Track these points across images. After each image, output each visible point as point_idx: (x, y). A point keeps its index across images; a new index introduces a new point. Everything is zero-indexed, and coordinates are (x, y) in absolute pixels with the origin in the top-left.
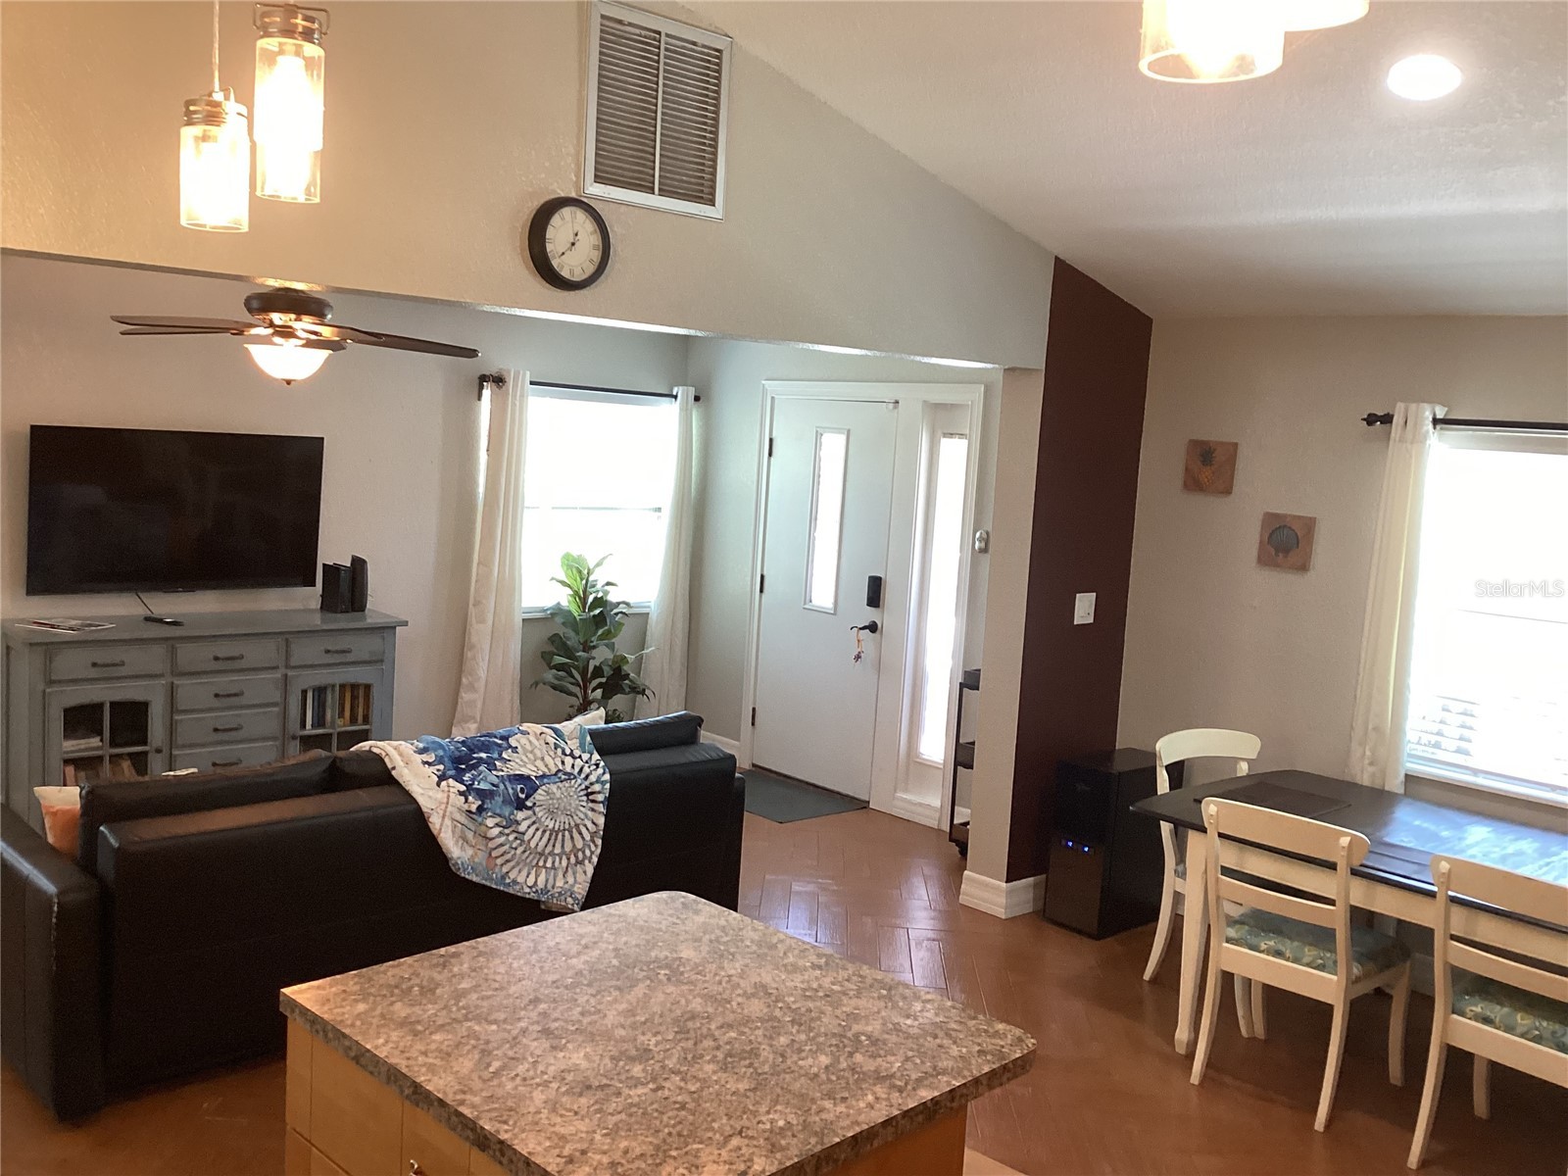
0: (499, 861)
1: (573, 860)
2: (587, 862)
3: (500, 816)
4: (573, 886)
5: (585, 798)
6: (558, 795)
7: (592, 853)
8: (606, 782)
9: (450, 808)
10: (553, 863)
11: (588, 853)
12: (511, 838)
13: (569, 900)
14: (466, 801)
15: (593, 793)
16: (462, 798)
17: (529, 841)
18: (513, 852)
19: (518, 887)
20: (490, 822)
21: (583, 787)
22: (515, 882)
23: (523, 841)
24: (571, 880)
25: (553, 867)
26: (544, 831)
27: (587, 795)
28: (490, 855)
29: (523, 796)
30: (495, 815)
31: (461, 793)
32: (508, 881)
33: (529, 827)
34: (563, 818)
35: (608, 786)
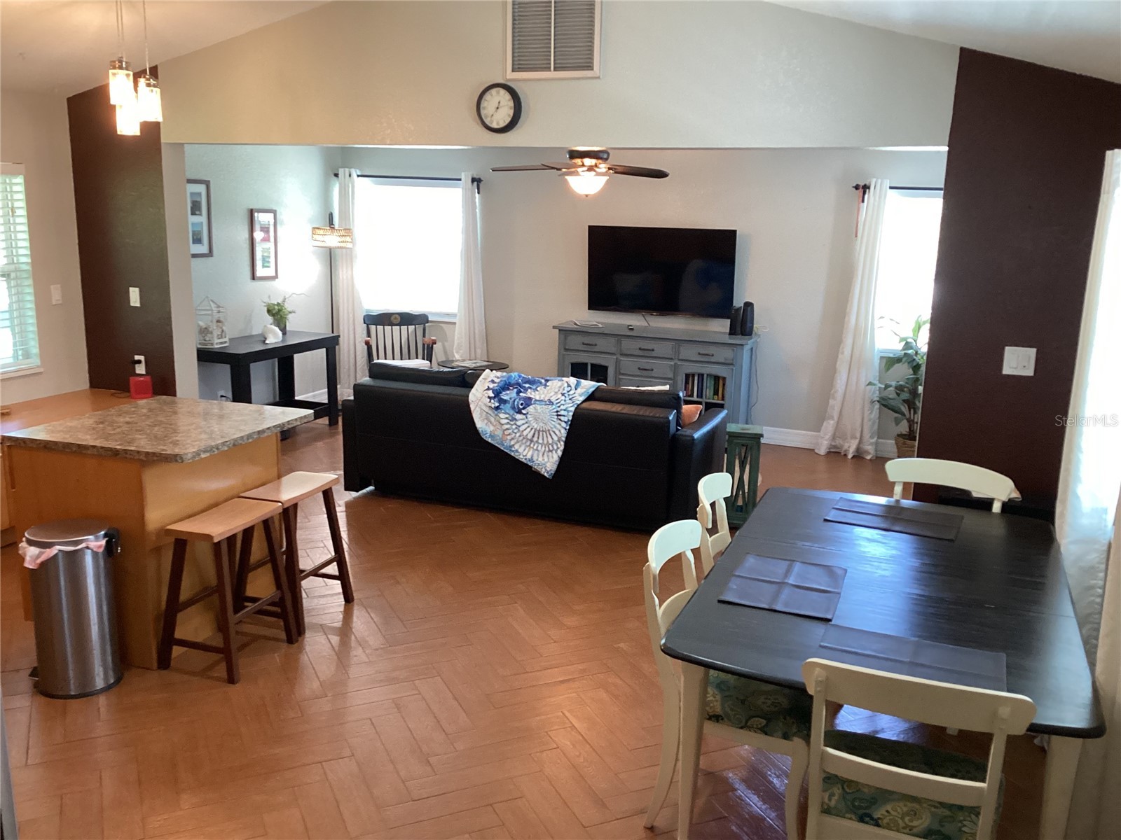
0: (509, 437)
1: (547, 449)
2: (554, 452)
3: (509, 414)
4: (547, 462)
5: (556, 417)
6: (539, 411)
7: (558, 448)
8: (571, 411)
9: (480, 403)
10: (537, 447)
11: (555, 448)
12: (514, 427)
13: (544, 470)
14: (490, 402)
15: (560, 415)
16: (489, 400)
17: (523, 431)
18: (514, 434)
19: (517, 454)
20: (502, 416)
21: (555, 410)
22: (517, 451)
23: (519, 430)
24: (546, 460)
25: (537, 450)
26: (532, 429)
27: (558, 415)
28: (504, 433)
29: (521, 407)
30: (506, 413)
31: (489, 397)
32: (513, 449)
33: (523, 424)
34: (541, 424)
35: (571, 414)
